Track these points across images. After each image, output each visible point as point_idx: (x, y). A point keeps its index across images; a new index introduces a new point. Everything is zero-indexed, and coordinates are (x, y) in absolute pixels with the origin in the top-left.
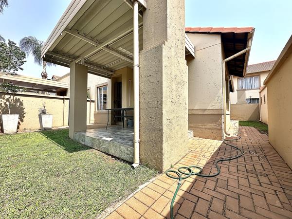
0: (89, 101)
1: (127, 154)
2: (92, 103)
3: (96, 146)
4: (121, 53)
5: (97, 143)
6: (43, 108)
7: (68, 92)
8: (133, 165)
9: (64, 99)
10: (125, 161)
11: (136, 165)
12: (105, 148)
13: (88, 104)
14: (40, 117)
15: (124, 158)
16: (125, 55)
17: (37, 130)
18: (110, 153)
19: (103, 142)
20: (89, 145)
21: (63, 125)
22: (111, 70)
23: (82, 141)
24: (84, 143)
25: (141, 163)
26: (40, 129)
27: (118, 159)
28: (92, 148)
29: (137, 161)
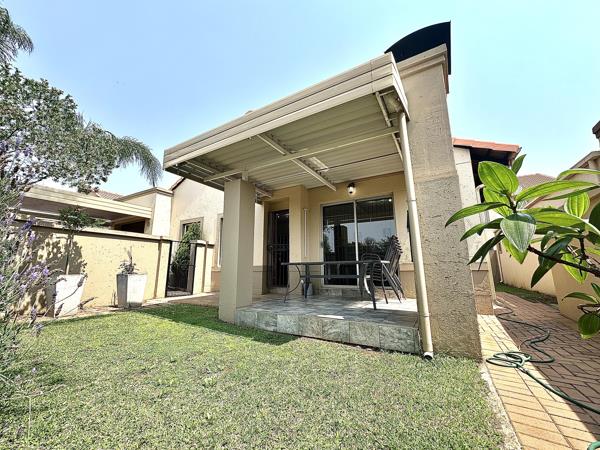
0: (204, 245)
1: (399, 339)
2: (209, 250)
3: (313, 331)
4: (309, 165)
5: (315, 326)
6: (128, 259)
7: (148, 225)
8: (426, 354)
9: (160, 241)
10: (398, 351)
11: (431, 355)
12: (339, 334)
13: (200, 251)
14: (122, 279)
15: (393, 346)
16: (313, 169)
17: (112, 309)
18: (354, 340)
19: (333, 322)
20: (289, 331)
21: (155, 297)
22: (267, 189)
23: (267, 324)
24: (272, 329)
25: (435, 352)
26: (116, 306)
27: (376, 349)
28: (300, 336)
29: (431, 348)
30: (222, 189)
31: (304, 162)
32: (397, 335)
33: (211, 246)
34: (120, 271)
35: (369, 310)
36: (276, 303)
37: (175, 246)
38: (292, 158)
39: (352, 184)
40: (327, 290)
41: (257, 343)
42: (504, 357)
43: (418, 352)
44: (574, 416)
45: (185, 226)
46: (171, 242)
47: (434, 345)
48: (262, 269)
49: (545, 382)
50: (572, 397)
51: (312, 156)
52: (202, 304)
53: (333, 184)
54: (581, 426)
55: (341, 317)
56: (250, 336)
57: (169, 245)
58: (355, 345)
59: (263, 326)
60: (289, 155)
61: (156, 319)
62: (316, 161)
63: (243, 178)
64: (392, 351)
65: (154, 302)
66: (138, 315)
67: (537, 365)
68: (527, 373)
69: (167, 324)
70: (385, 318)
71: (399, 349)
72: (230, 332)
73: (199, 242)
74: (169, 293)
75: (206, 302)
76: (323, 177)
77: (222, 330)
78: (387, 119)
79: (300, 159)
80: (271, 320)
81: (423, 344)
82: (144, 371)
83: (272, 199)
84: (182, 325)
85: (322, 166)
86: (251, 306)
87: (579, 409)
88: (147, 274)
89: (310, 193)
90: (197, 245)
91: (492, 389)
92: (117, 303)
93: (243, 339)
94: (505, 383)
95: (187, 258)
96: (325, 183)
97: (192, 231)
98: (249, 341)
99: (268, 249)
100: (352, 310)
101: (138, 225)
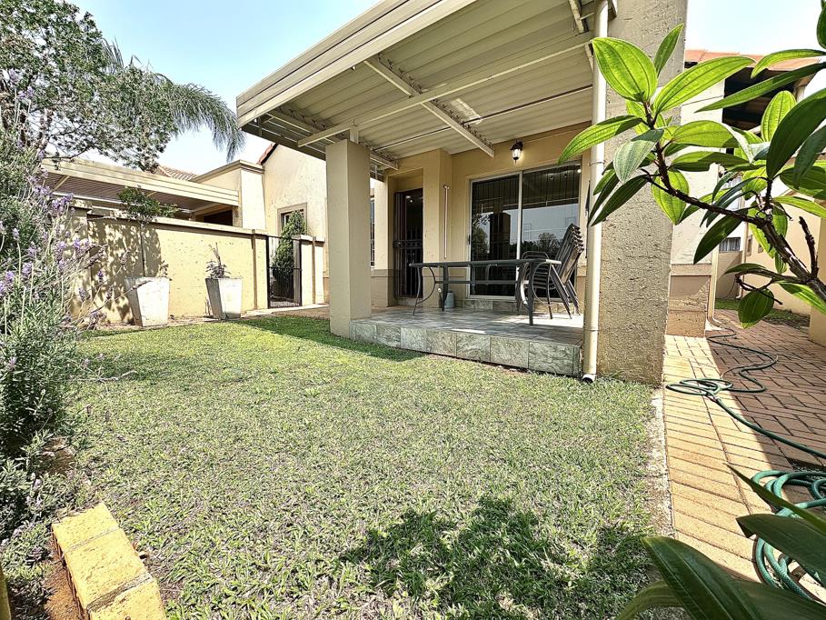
0: (310, 243)
1: (554, 358)
2: (318, 249)
3: (445, 347)
4: (450, 114)
5: (447, 341)
6: (216, 260)
7: (237, 216)
8: (585, 376)
9: (253, 236)
10: (549, 373)
11: (593, 378)
12: (476, 351)
13: (306, 249)
14: (212, 285)
15: (545, 366)
16: (457, 119)
17: (207, 319)
18: (496, 359)
19: (471, 337)
20: (415, 347)
21: (256, 308)
22: (390, 157)
23: (389, 338)
24: (394, 344)
25: (599, 374)
26: (211, 317)
27: (523, 370)
28: (428, 354)
29: (593, 370)
30: (323, 157)
31: (443, 108)
32: (550, 353)
33: (321, 244)
34: (208, 275)
35: (523, 326)
36: (403, 315)
37: (274, 244)
38: (423, 101)
39: (519, 145)
40: (473, 302)
41: (374, 358)
42: (695, 384)
43: (578, 374)
44: (757, 446)
45: (284, 216)
46: (266, 238)
47: (598, 367)
48: (387, 274)
49: (737, 412)
50: (765, 428)
51: (455, 97)
52: (313, 316)
53: (489, 146)
54: (761, 456)
55: (482, 332)
56: (366, 351)
57: (264, 241)
58: (496, 365)
59: (383, 341)
60: (418, 96)
61: (257, 331)
62: (461, 106)
63: (352, 139)
64: (542, 373)
65: (256, 313)
66: (235, 325)
67: (736, 394)
68: (717, 402)
69: (269, 336)
70: (541, 334)
71: (552, 370)
72: (343, 347)
73: (303, 237)
74: (273, 304)
75: (317, 315)
76: (475, 134)
77: (333, 344)
78: (577, 16)
79: (435, 103)
80: (393, 335)
81: (583, 365)
82: (240, 380)
83: (398, 172)
84: (286, 337)
85: (472, 114)
86: (370, 318)
87: (767, 440)
88: (241, 278)
89: (455, 160)
90: (302, 242)
91: (659, 415)
92: (212, 314)
93: (357, 353)
94: (680, 410)
95: (291, 259)
96: (476, 144)
97: (293, 222)
98: (365, 356)
99: (394, 246)
100: (500, 325)
101: (223, 215)
